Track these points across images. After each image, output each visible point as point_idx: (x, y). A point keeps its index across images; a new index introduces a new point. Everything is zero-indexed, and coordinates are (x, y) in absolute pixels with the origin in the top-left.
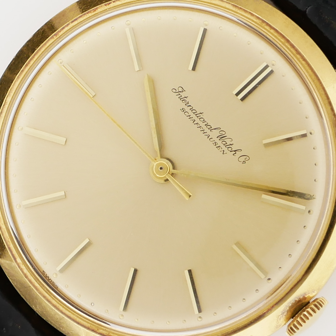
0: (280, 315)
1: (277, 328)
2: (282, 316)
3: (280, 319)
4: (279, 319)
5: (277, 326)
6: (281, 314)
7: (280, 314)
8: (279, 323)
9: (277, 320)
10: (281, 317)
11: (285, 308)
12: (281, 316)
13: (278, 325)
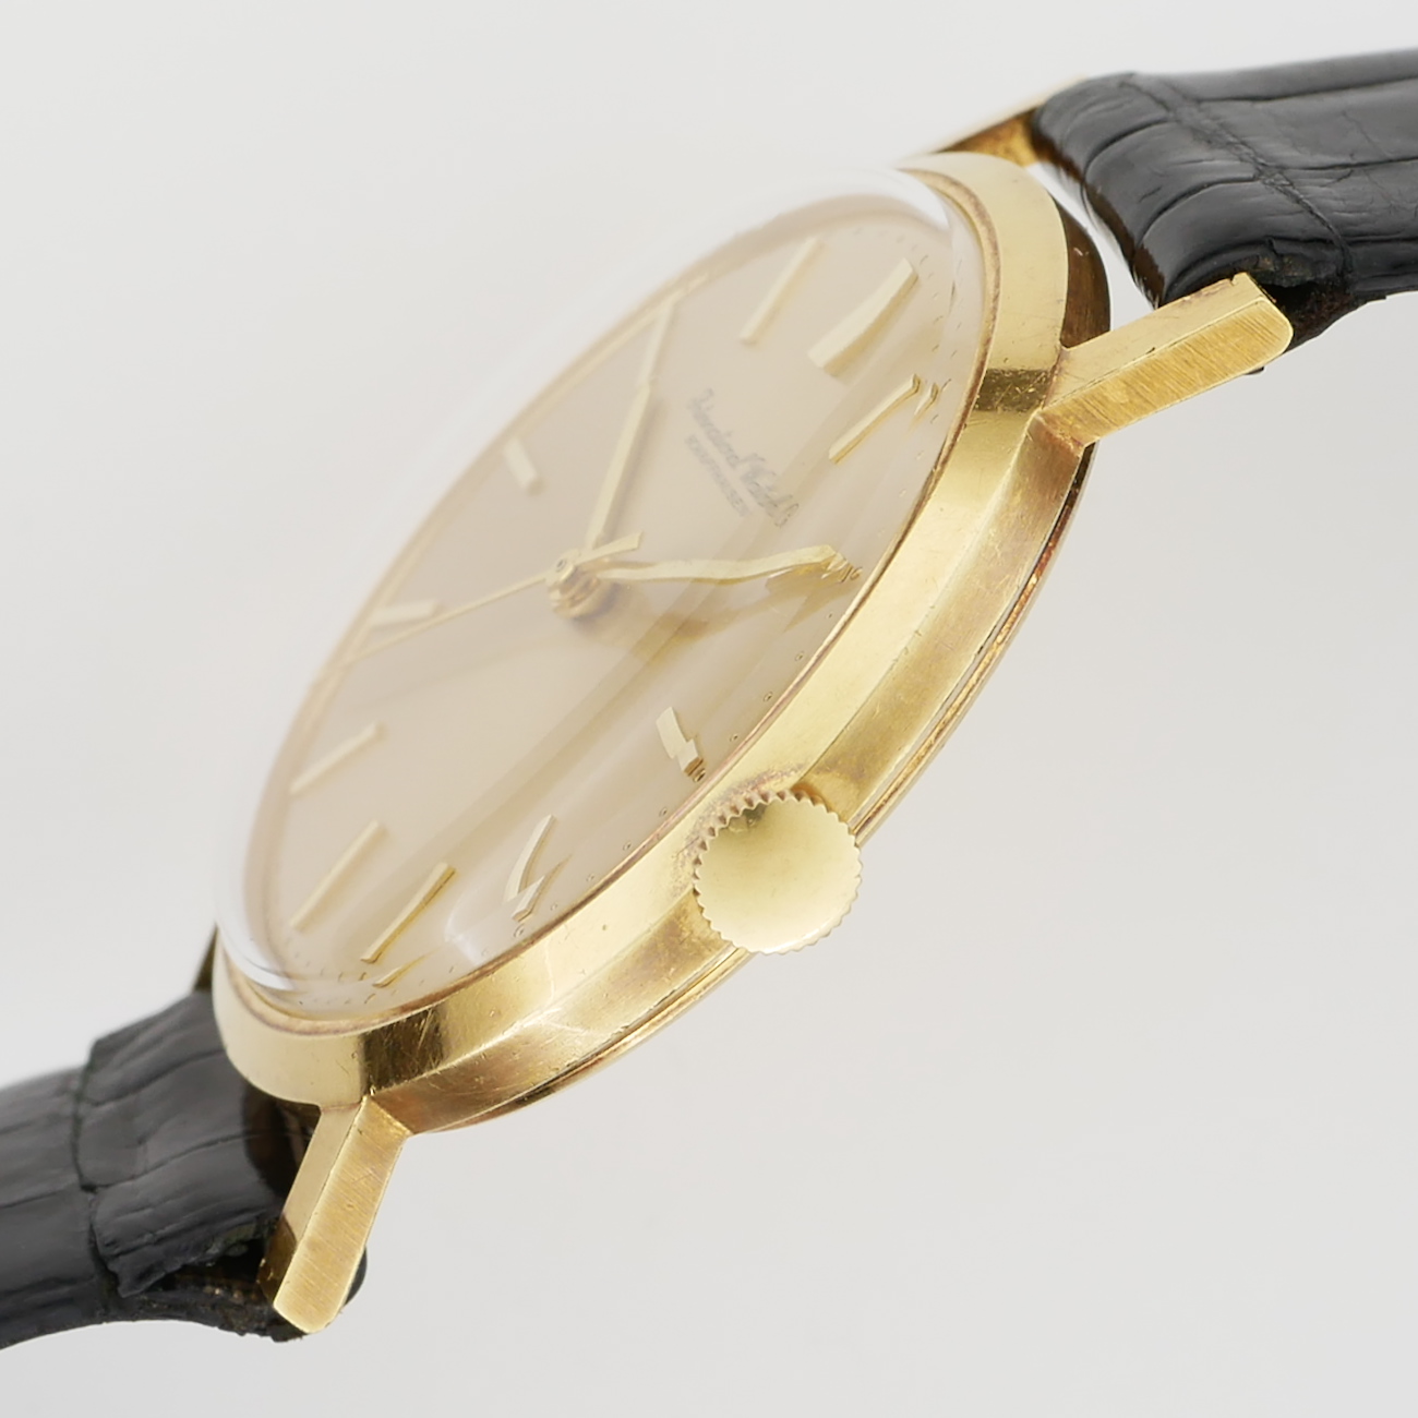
0: (682, 851)
1: (675, 896)
2: (689, 854)
3: (683, 864)
4: (680, 864)
5: (675, 888)
6: (686, 847)
7: (683, 846)
8: (680, 877)
9: (675, 869)
10: (685, 857)
11: (698, 827)
12: (686, 852)
13: (678, 885)
